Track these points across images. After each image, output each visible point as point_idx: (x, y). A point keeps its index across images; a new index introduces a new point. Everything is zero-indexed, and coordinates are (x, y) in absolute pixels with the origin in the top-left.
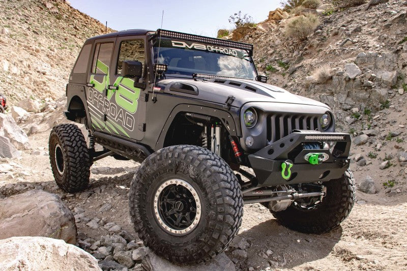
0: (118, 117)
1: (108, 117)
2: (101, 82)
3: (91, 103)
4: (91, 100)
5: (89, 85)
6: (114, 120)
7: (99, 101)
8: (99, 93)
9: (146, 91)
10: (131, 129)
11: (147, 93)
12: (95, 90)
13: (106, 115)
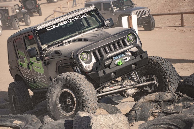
0: (39, 78)
1: (36, 80)
2: (24, 63)
3: (25, 76)
4: (24, 74)
5: (19, 66)
6: (38, 81)
7: (28, 73)
8: (26, 69)
9: (43, 61)
10: (46, 82)
11: (44, 61)
12: (23, 68)
13: (34, 80)
